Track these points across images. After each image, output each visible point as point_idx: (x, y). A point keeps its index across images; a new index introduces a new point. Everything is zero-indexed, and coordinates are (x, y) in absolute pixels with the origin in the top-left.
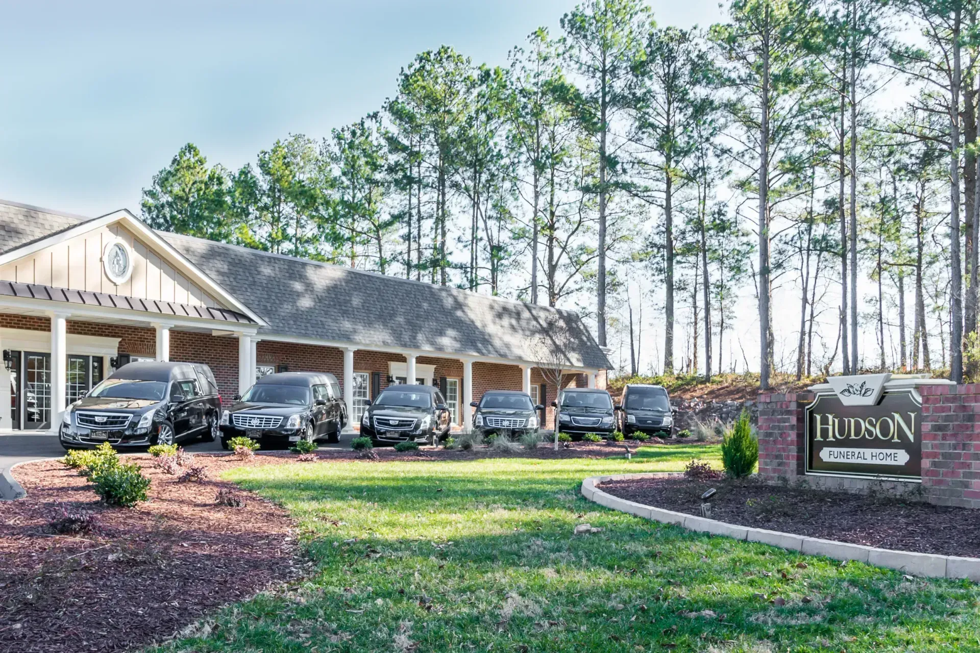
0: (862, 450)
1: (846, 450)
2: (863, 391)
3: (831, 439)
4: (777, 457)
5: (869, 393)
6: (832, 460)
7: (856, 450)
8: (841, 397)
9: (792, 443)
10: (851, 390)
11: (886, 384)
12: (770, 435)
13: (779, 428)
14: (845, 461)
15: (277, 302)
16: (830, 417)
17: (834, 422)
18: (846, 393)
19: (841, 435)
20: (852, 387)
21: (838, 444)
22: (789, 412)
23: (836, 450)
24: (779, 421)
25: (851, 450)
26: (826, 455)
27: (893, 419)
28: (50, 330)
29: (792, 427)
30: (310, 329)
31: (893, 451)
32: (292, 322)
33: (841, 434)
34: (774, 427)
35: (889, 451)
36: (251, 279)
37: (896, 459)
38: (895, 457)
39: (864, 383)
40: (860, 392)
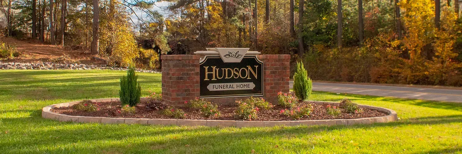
0: (231, 84)
1: (223, 84)
2: (237, 56)
3: (214, 79)
4: (186, 91)
5: (240, 57)
6: (215, 90)
7: (229, 84)
8: (224, 58)
9: (197, 82)
10: (230, 55)
12: (181, 78)
13: (188, 74)
14: (223, 89)
16: (214, 68)
17: (216, 70)
18: (227, 56)
20: (231, 53)
21: (218, 81)
23: (217, 84)
24: (188, 70)
25: (226, 84)
26: (211, 87)
27: (247, 68)
29: (197, 74)
31: (247, 83)
33: (220, 76)
34: (183, 74)
35: (245, 83)
37: (249, 87)
38: (248, 86)
39: (238, 52)
40: (235, 56)
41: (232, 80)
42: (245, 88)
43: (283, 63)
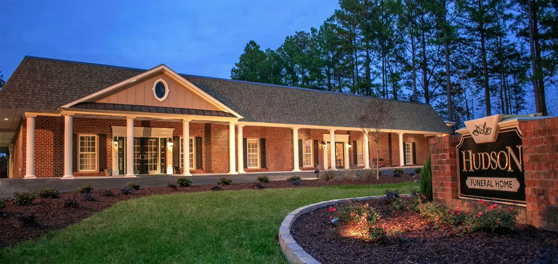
0: (490, 179)
1: (480, 179)
3: (472, 170)
5: (489, 131)
6: (473, 186)
7: (487, 179)
8: (473, 136)
9: (448, 173)
10: (478, 130)
11: (499, 124)
13: (441, 162)
14: (481, 187)
15: (254, 106)
16: (470, 153)
17: (472, 155)
18: (476, 133)
19: (477, 167)
20: (478, 128)
21: (476, 173)
22: (445, 151)
23: (475, 179)
24: (441, 157)
25: (483, 178)
26: (469, 182)
27: (507, 151)
28: (126, 126)
29: (447, 161)
30: (272, 119)
31: (509, 179)
32: (262, 116)
33: (477, 165)
35: (506, 179)
36: (240, 95)
37: (511, 186)
38: (510, 184)
39: (485, 123)
40: (484, 131)
41: (490, 173)
42: (506, 189)
43: (554, 136)
